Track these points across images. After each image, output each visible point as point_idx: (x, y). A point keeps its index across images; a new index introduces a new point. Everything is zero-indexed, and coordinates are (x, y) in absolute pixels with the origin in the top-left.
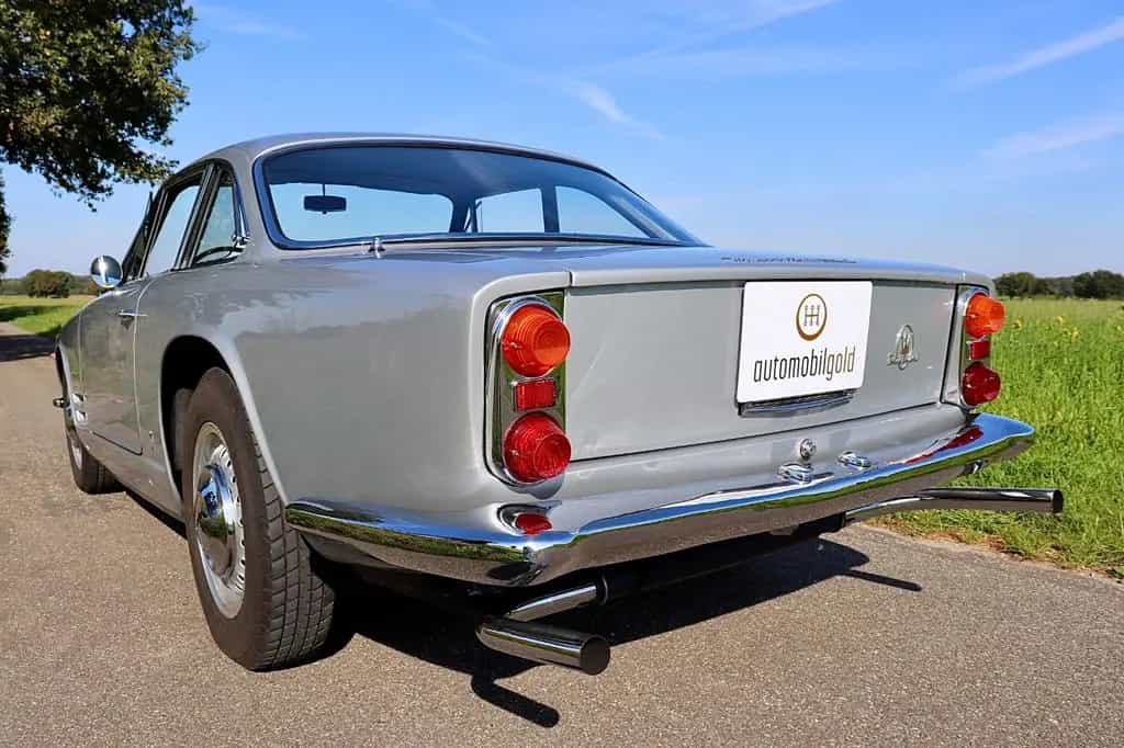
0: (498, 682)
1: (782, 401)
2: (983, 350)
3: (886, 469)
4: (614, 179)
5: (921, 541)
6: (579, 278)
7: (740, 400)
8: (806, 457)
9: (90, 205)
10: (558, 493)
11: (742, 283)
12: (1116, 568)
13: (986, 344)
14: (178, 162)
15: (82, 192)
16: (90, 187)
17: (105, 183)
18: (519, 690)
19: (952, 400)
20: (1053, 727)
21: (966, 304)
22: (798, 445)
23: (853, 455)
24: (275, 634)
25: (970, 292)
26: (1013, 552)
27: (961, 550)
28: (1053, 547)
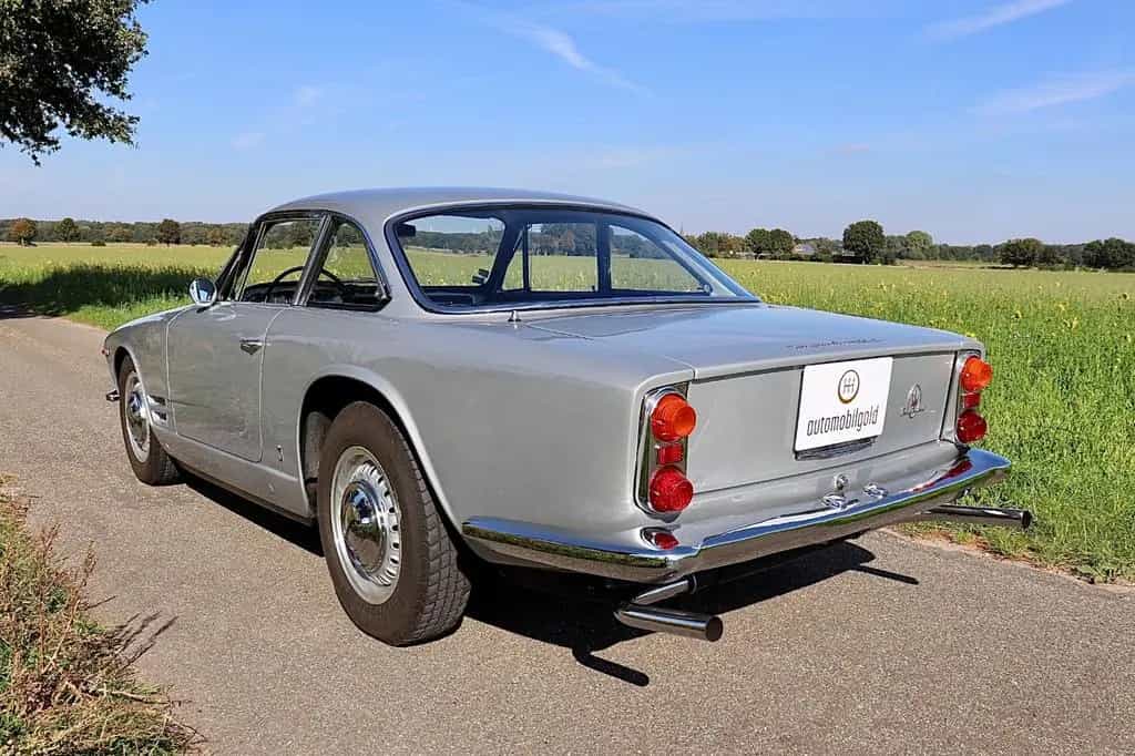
0: (593, 653)
1: (826, 448)
2: (974, 400)
3: (898, 497)
4: (669, 228)
5: (918, 541)
6: (699, 372)
7: (797, 449)
8: (841, 488)
9: (34, 158)
10: (679, 518)
11: (804, 366)
12: (1078, 568)
13: (977, 396)
14: (138, 119)
15: (27, 143)
16: (35, 138)
17: (50, 135)
18: (612, 660)
19: (950, 438)
20: (1014, 686)
21: (963, 365)
22: (835, 479)
23: (874, 487)
24: (425, 617)
25: (966, 356)
26: (997, 552)
27: (952, 549)
28: (1029, 548)
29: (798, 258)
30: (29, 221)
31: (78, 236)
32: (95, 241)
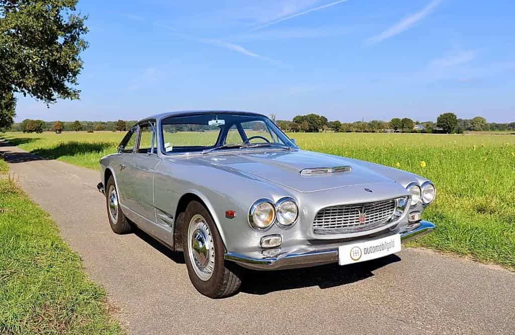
14: (81, 91)
15: (45, 100)
16: (48, 99)
17: (53, 98)
29: (415, 132)
30: (61, 122)
31: (81, 128)
32: (89, 130)
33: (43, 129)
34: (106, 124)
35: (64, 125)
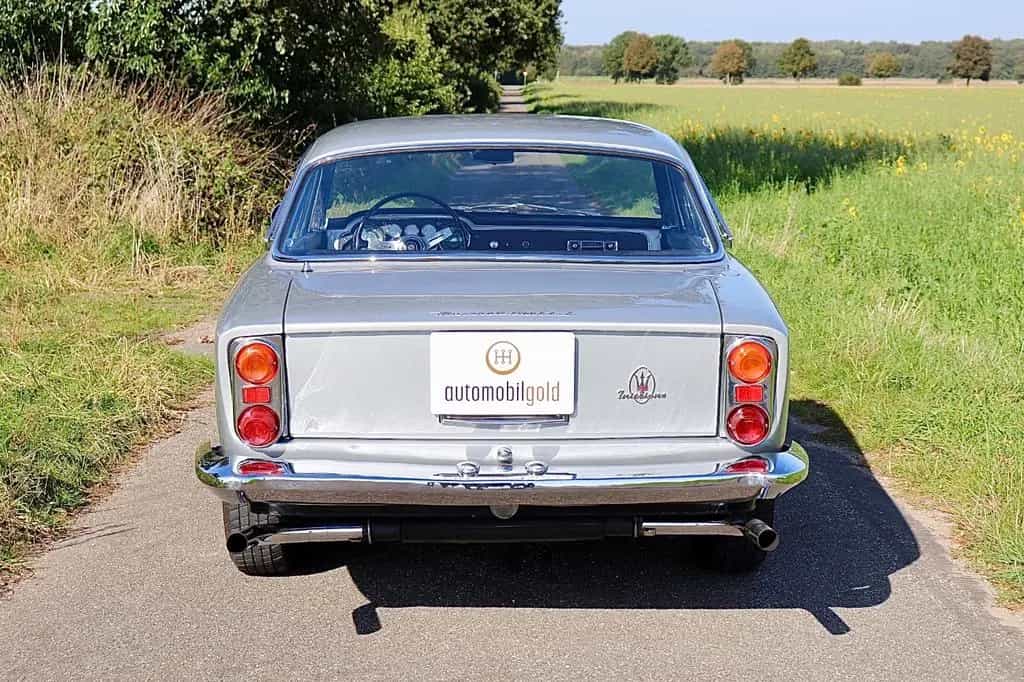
1: (479, 417)
6: (291, 328)
7: (434, 413)
30: (743, 45)
31: (814, 68)
32: (844, 77)
33: (681, 70)
34: (918, 49)
35: (754, 55)
